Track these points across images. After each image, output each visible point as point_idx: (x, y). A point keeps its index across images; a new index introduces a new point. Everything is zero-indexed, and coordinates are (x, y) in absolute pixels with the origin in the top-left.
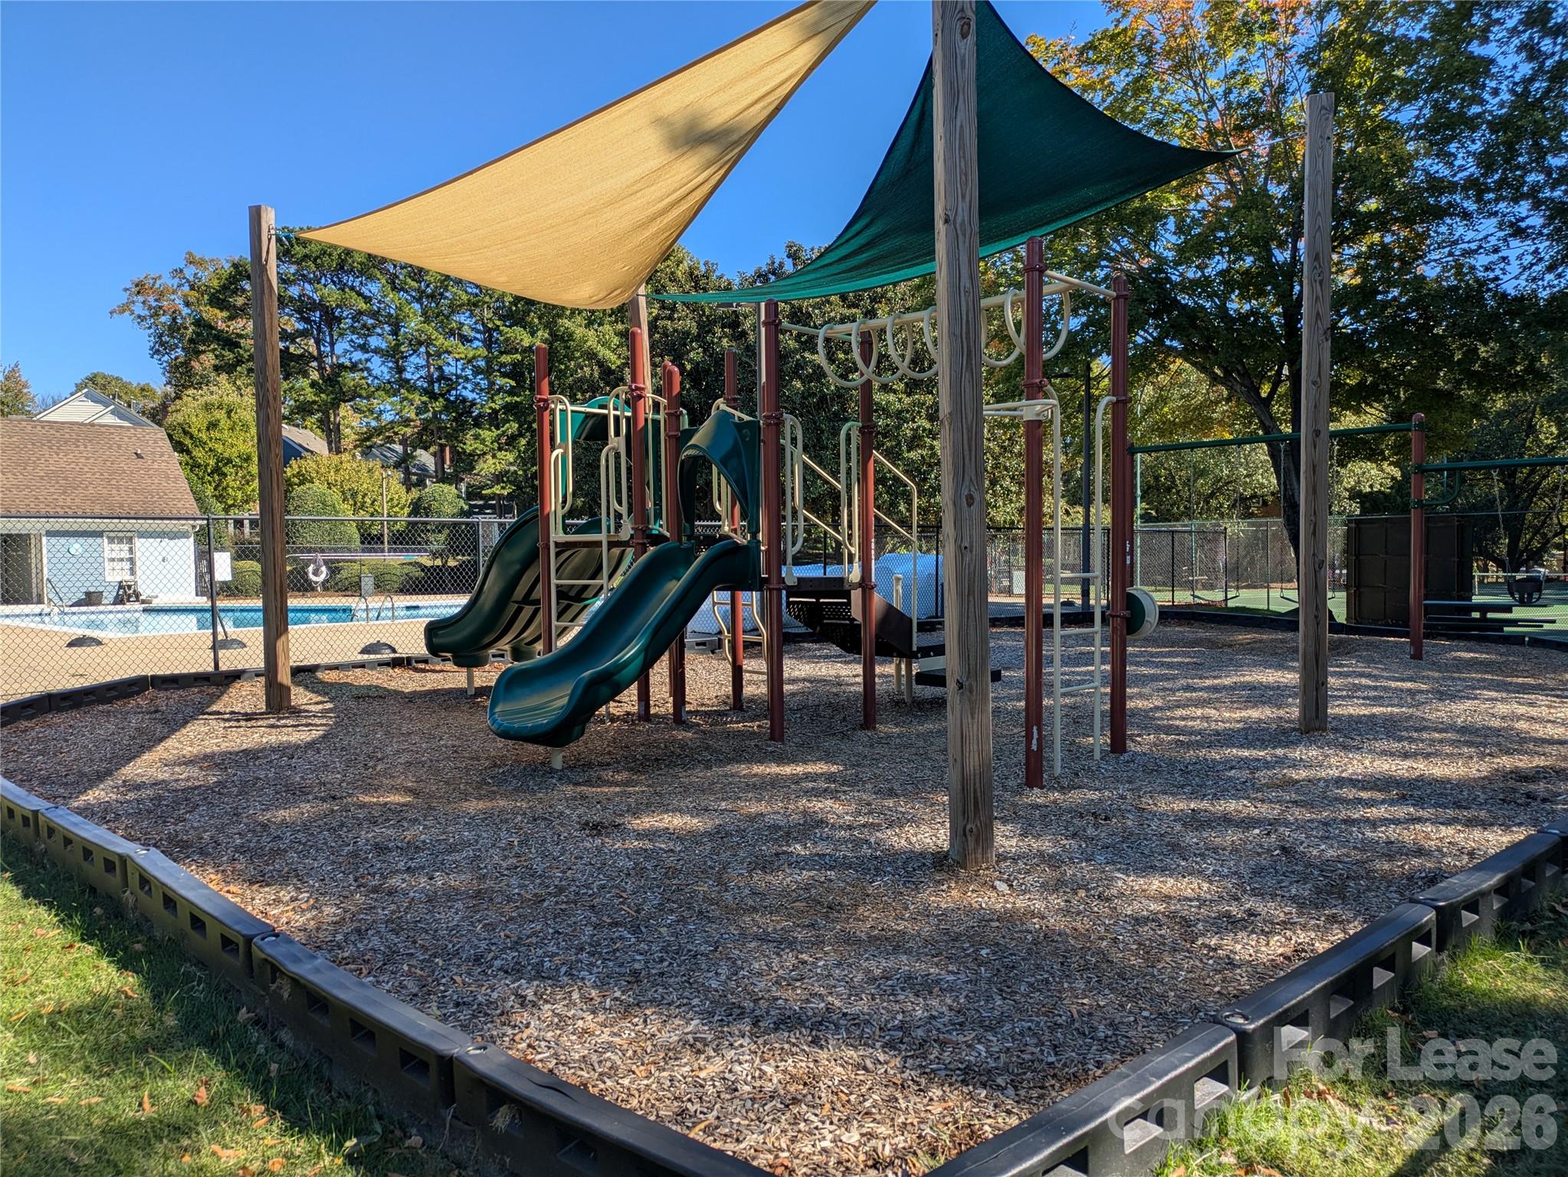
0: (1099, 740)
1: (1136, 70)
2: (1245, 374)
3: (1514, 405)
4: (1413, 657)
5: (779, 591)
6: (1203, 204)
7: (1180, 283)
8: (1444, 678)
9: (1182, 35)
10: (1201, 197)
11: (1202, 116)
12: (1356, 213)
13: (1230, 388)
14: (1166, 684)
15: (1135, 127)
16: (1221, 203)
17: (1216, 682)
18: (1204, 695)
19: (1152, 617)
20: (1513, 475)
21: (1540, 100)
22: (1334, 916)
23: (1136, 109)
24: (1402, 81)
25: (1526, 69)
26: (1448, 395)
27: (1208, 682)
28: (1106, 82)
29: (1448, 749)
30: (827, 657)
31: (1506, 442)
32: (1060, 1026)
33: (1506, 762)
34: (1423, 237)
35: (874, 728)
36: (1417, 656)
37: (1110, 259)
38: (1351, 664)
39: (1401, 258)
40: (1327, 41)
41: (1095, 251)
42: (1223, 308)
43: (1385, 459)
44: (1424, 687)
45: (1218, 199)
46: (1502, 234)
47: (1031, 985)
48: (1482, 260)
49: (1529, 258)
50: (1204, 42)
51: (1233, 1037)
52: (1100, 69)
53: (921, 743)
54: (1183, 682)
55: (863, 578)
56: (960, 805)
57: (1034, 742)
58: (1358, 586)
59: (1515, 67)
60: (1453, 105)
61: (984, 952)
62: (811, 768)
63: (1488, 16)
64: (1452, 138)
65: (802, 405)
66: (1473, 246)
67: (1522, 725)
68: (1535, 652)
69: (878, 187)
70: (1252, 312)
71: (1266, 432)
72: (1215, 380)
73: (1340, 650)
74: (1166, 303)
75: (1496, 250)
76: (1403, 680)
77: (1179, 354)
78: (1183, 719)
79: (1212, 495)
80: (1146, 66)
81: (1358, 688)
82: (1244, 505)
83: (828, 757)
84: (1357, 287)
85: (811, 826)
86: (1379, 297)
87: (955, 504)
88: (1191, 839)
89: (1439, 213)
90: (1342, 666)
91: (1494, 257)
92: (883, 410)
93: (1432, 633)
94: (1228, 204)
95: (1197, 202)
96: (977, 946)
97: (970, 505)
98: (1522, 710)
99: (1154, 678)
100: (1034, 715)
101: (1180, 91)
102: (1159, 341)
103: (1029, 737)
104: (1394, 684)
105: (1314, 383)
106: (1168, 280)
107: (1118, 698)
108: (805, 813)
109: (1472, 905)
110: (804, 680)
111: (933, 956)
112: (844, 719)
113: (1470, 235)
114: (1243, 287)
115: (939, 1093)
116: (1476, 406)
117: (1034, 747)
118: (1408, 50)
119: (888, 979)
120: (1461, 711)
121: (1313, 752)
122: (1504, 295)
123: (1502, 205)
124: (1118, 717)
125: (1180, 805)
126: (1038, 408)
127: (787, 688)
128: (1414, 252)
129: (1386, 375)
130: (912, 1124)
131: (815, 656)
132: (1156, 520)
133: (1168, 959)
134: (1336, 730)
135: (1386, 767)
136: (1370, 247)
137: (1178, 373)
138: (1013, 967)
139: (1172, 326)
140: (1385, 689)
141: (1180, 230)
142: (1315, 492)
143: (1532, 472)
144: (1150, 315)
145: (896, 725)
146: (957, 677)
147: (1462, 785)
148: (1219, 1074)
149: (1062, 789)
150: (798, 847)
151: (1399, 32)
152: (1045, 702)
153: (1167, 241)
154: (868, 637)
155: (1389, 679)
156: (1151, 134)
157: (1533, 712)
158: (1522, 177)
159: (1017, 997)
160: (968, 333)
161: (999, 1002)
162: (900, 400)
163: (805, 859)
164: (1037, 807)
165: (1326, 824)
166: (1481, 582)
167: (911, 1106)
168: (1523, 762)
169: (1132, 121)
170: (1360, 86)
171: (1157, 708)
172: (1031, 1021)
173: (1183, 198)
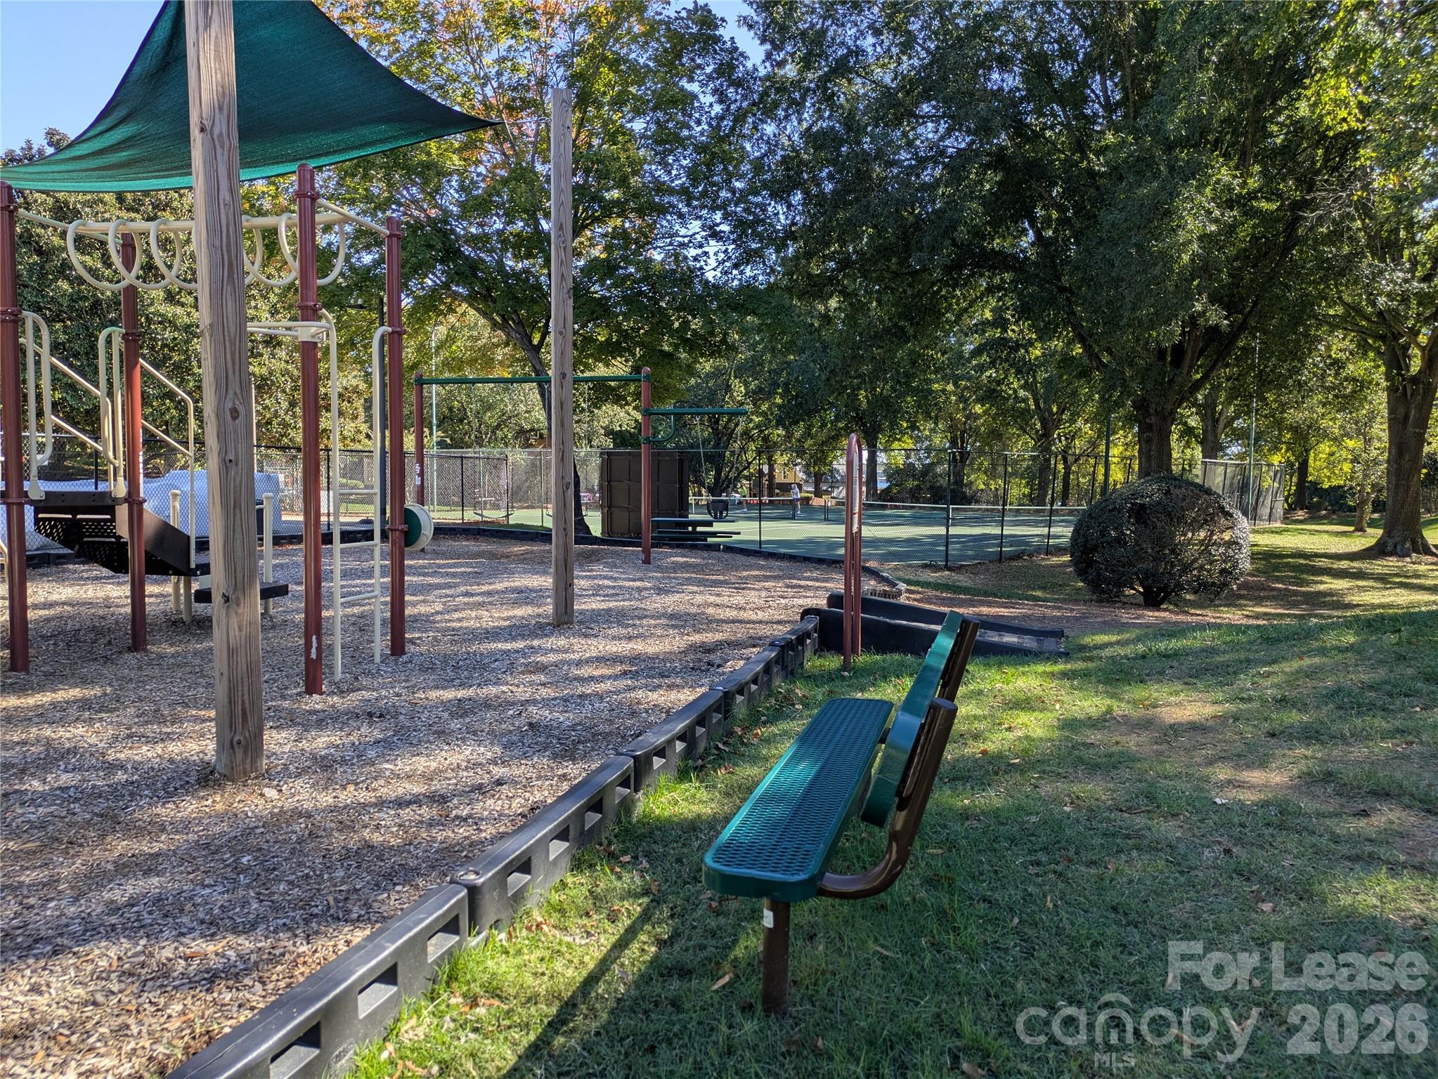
0: (380, 643)
1: (421, 35)
2: (519, 323)
3: (717, 368)
4: (644, 562)
5: (21, 505)
6: (481, 169)
7: (464, 236)
8: (664, 578)
9: (459, 13)
10: (481, 162)
11: (478, 89)
12: (602, 199)
13: (508, 335)
14: (448, 592)
15: (419, 87)
16: (498, 171)
17: (491, 587)
18: (479, 599)
19: (427, 531)
20: (717, 422)
21: (728, 136)
22: (564, 775)
23: (420, 70)
24: (635, 97)
25: (717, 109)
26: (670, 356)
27: (485, 588)
28: (392, 39)
29: (659, 632)
30: (96, 578)
31: (712, 398)
32: (316, 916)
33: (697, 638)
34: (652, 227)
35: (145, 650)
36: (647, 561)
37: (399, 204)
38: (599, 569)
39: (636, 242)
40: (578, 49)
41: (386, 194)
42: (500, 264)
43: (627, 404)
44: (648, 585)
45: (495, 167)
46: (704, 234)
47: (291, 883)
48: (692, 252)
49: (721, 256)
50: (479, 24)
51: (464, 892)
52: (387, 25)
53: (198, 661)
54: (463, 589)
55: (129, 493)
56: (227, 718)
57: (314, 650)
58: (610, 507)
59: (711, 105)
60: (670, 125)
61: (244, 860)
62: (61, 695)
63: (693, 60)
64: (671, 151)
65: (71, 308)
66: (686, 240)
67: (710, 611)
68: (726, 556)
69: (132, 78)
70: (526, 271)
71: (537, 375)
72: (495, 325)
73: (589, 558)
74: (450, 253)
75: (701, 246)
76: (634, 580)
77: (465, 299)
78: (459, 620)
79: (498, 427)
80: (429, 32)
81: (600, 587)
82: (524, 436)
83: (84, 682)
84: (604, 260)
85: (54, 757)
86: (621, 271)
87: (217, 416)
88: (455, 725)
89: (662, 210)
90: (591, 571)
91: (699, 251)
92: (170, 322)
93: (658, 543)
94: (503, 173)
95: (477, 166)
96: (237, 855)
97: (234, 418)
98: (712, 599)
99: (439, 587)
100: (314, 625)
101: (459, 64)
102: (446, 286)
103: (308, 645)
104: (627, 584)
105: (561, 333)
106: (453, 231)
107: (397, 605)
108: (49, 743)
109: (661, 752)
110: (64, 603)
111: (189, 873)
112: (110, 643)
113: (683, 231)
114: (516, 246)
115: (179, 1007)
116: (689, 366)
117: (314, 656)
118: (638, 74)
119: (133, 906)
120: (670, 602)
121: (562, 642)
122: (707, 282)
123: (704, 212)
124: (397, 622)
125: (449, 694)
126: (313, 330)
127: (31, 614)
128: (646, 240)
129: (625, 335)
130: (143, 1048)
131: (81, 578)
132: (451, 447)
133: (424, 835)
134: (581, 622)
135: (615, 649)
136: (615, 228)
137: (464, 314)
138: (274, 869)
139: (457, 273)
140: (620, 587)
141: (462, 188)
142: (562, 425)
143: (730, 420)
144: (436, 260)
145: (171, 645)
146: (222, 590)
147: (667, 657)
148: (451, 926)
149: (341, 693)
150: (35, 783)
151: (633, 56)
152: (325, 614)
153: (451, 196)
154: (136, 557)
155: (624, 580)
156: (435, 96)
157: (718, 600)
158: (717, 191)
159: (276, 897)
160: (228, 246)
161: (255, 906)
162: (188, 314)
163: (43, 796)
164: (315, 712)
165: (566, 701)
166: (697, 504)
167: (144, 1029)
168: (709, 637)
169: (417, 80)
170: (604, 93)
171: (438, 613)
172: (287, 917)
173: (465, 160)
